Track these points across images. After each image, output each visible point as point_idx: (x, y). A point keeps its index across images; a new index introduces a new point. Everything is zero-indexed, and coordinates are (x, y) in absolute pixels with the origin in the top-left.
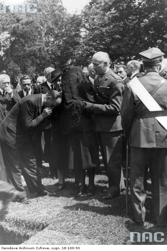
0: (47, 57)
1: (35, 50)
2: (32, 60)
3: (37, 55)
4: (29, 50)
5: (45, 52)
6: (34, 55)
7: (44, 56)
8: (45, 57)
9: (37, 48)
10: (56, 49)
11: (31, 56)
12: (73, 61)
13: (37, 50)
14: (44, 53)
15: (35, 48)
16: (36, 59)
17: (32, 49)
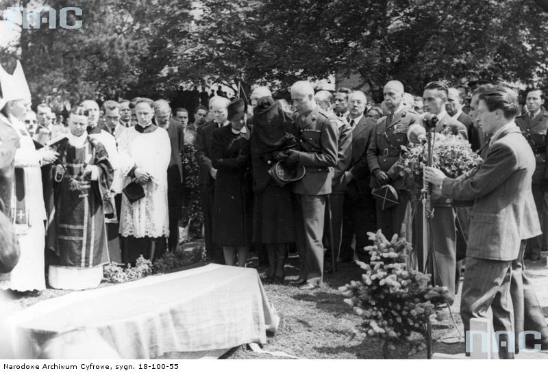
0: (125, 60)
1: (102, 42)
2: (93, 63)
3: (104, 54)
4: (91, 42)
5: (121, 49)
6: (99, 53)
7: (120, 57)
8: (122, 59)
9: (107, 40)
10: (145, 44)
11: (92, 54)
12: (172, 70)
13: (107, 43)
14: (119, 52)
15: (103, 38)
16: (100, 61)
17: (97, 41)
